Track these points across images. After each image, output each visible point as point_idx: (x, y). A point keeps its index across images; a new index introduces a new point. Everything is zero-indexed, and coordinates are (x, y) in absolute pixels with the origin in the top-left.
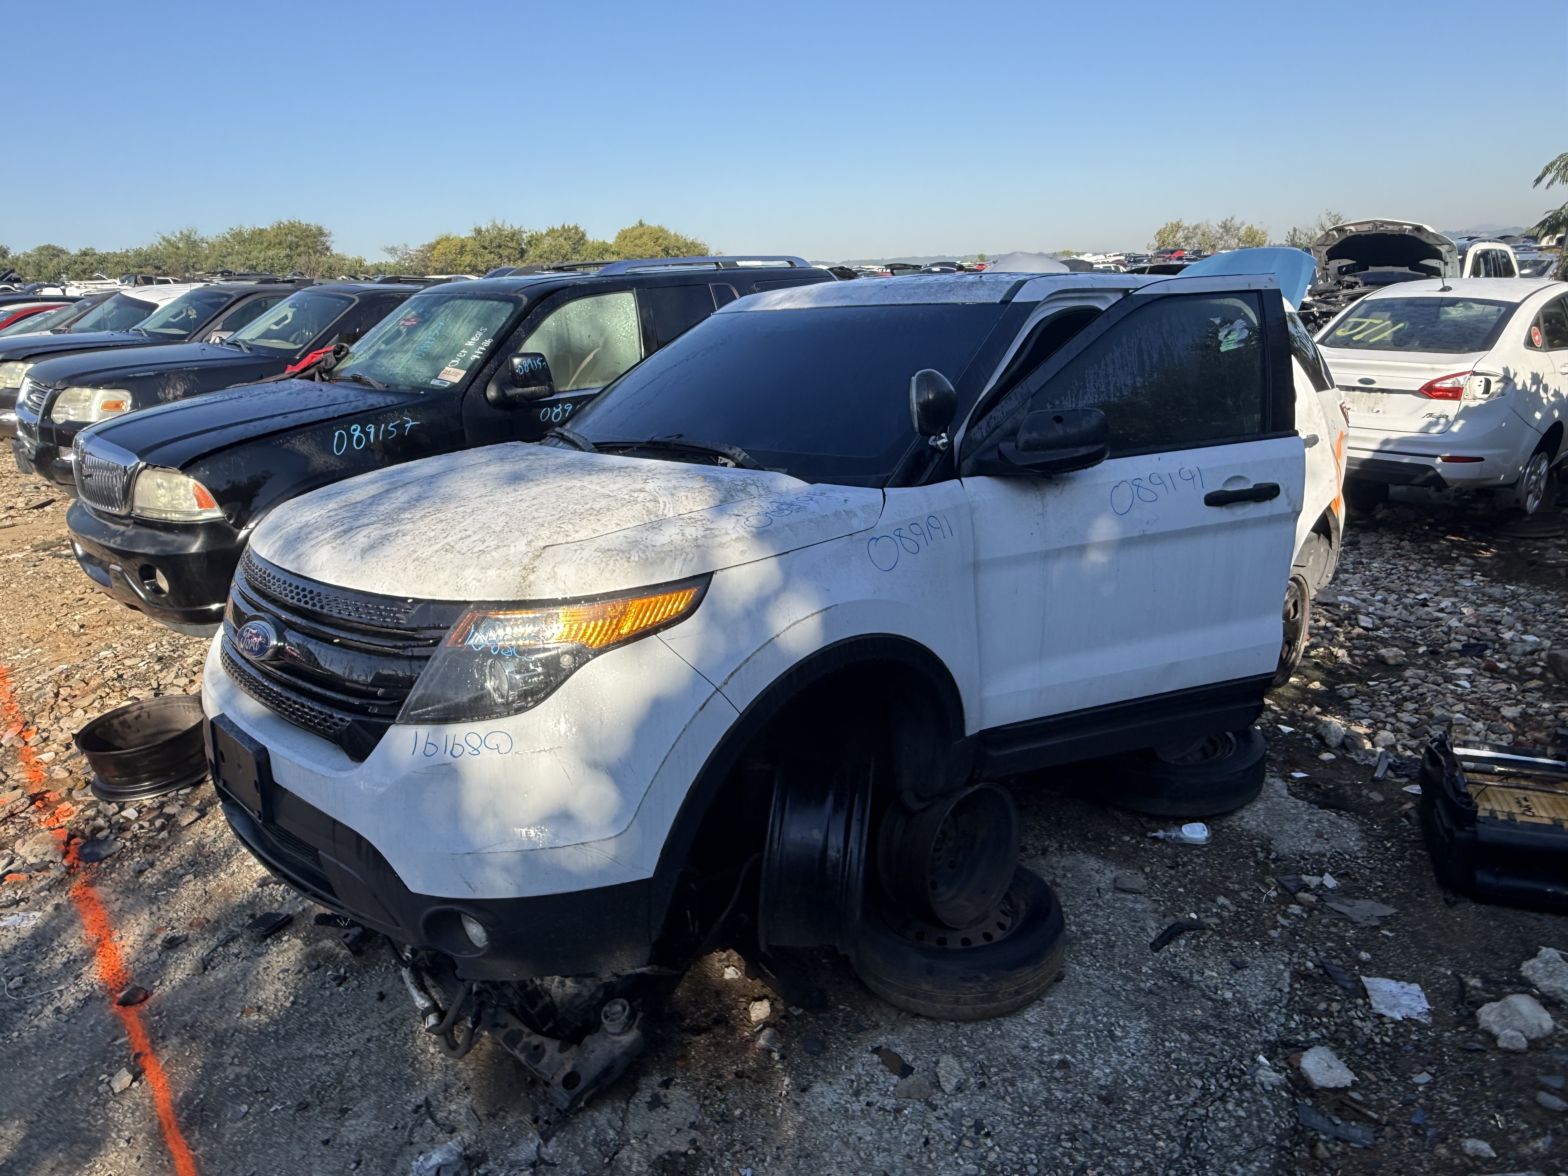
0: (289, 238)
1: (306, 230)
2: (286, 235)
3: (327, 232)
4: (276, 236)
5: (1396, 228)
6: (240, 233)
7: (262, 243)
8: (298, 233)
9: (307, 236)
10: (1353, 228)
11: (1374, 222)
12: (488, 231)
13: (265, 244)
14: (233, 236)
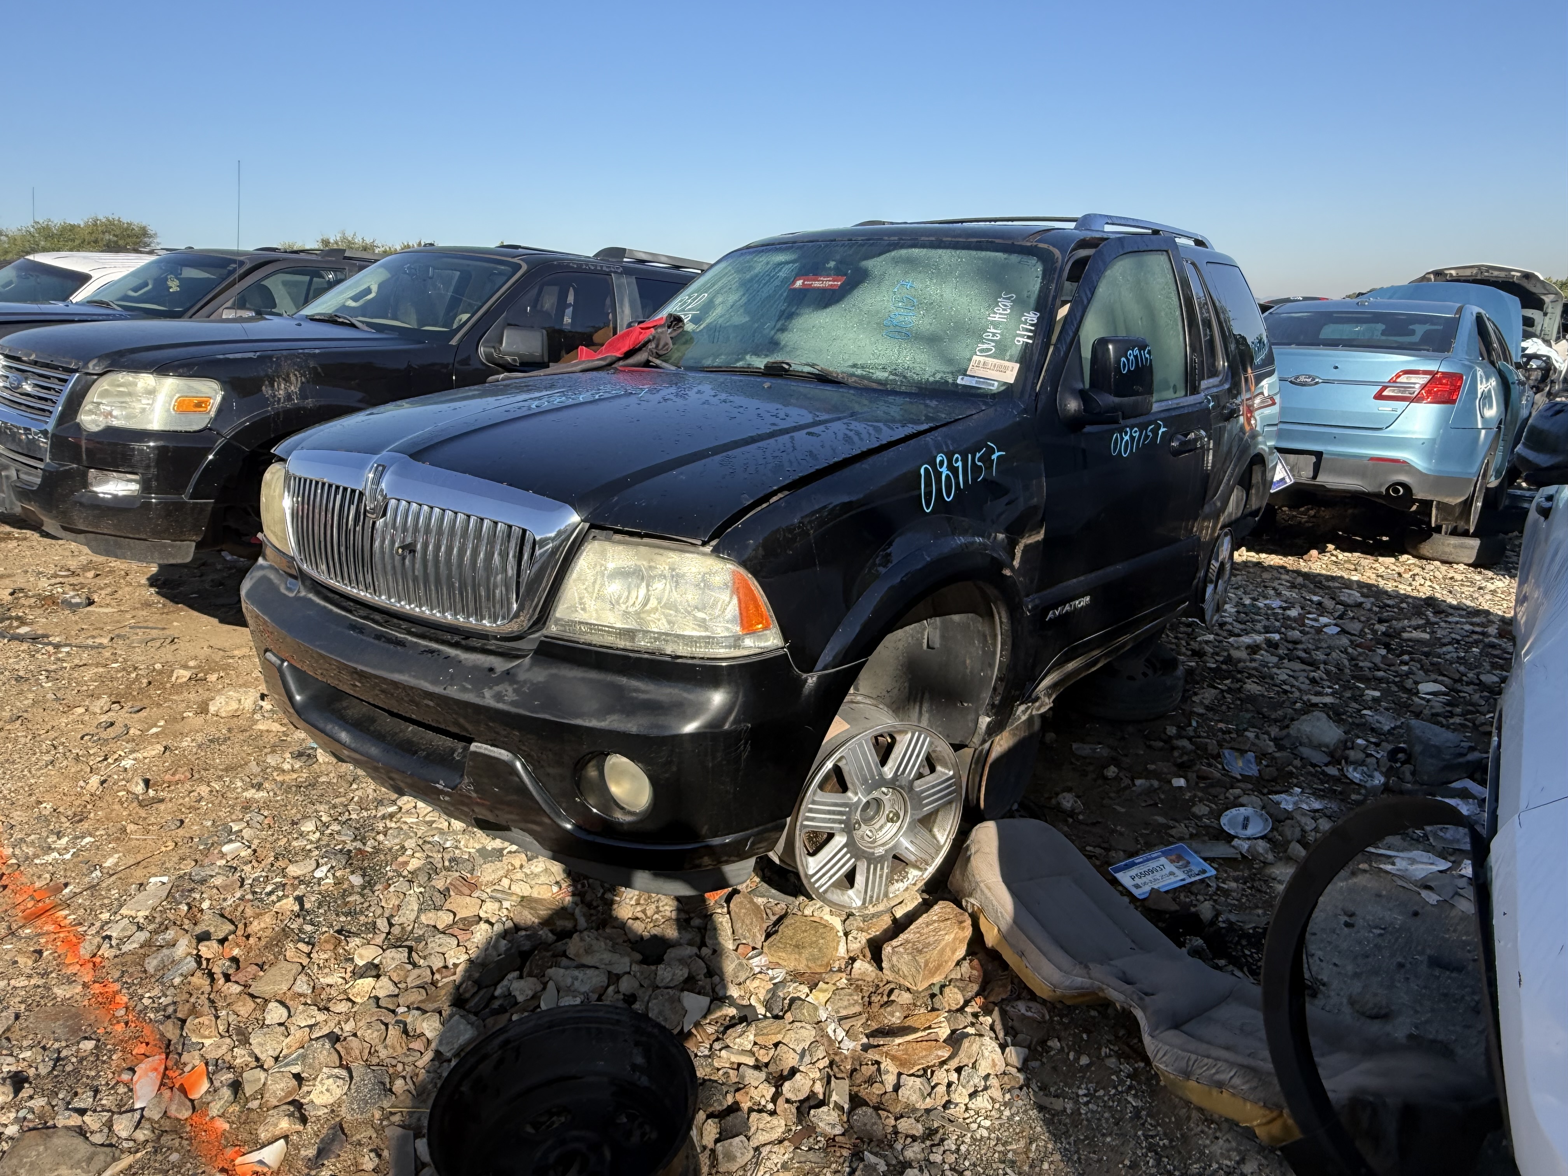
0: (107, 237)
1: (126, 229)
2: (103, 233)
3: (150, 232)
4: (91, 233)
5: (1503, 274)
6: (47, 228)
7: (73, 240)
8: (118, 232)
9: (129, 236)
10: (1453, 272)
11: (1479, 267)
12: (336, 243)
13: (77, 242)
14: (39, 231)
